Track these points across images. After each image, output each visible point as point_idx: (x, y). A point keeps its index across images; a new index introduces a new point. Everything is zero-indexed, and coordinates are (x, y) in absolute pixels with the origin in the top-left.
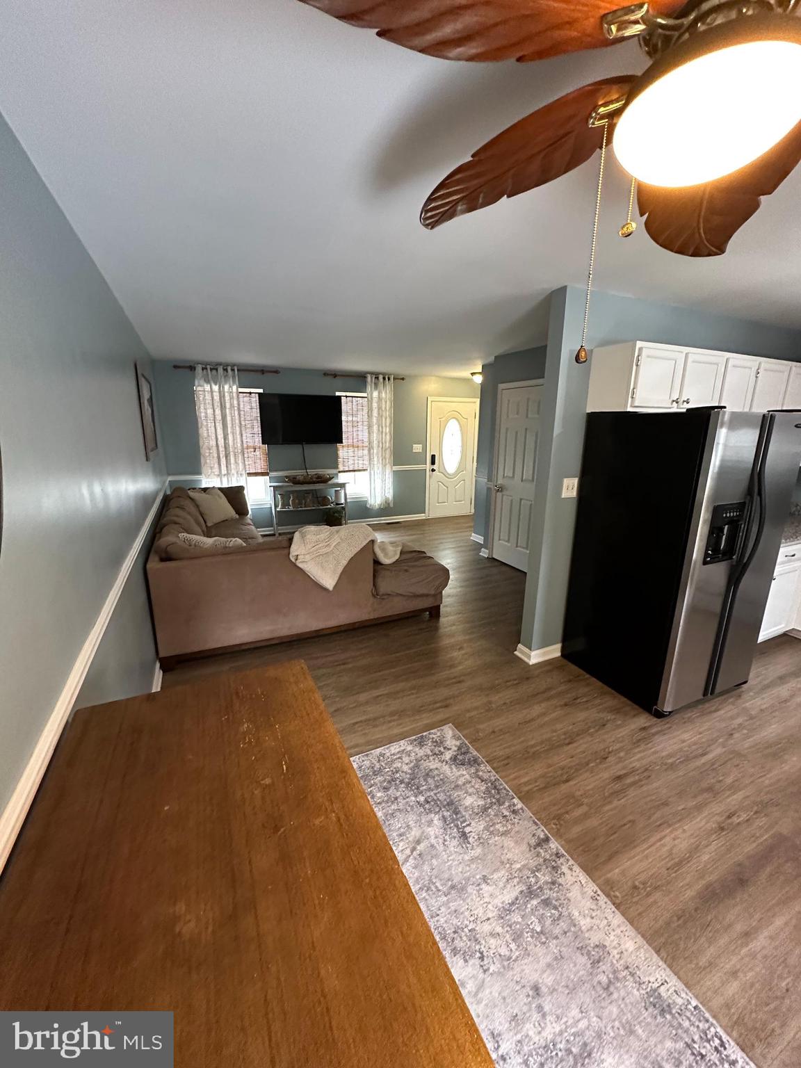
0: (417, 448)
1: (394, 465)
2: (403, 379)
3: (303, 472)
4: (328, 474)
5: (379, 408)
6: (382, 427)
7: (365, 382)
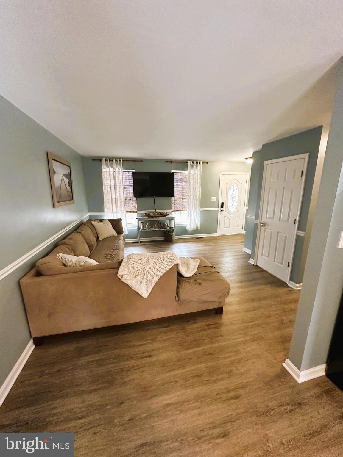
0: (214, 199)
1: (201, 208)
2: (207, 163)
3: (153, 211)
4: (166, 213)
5: (194, 179)
6: (195, 188)
7: (187, 165)
